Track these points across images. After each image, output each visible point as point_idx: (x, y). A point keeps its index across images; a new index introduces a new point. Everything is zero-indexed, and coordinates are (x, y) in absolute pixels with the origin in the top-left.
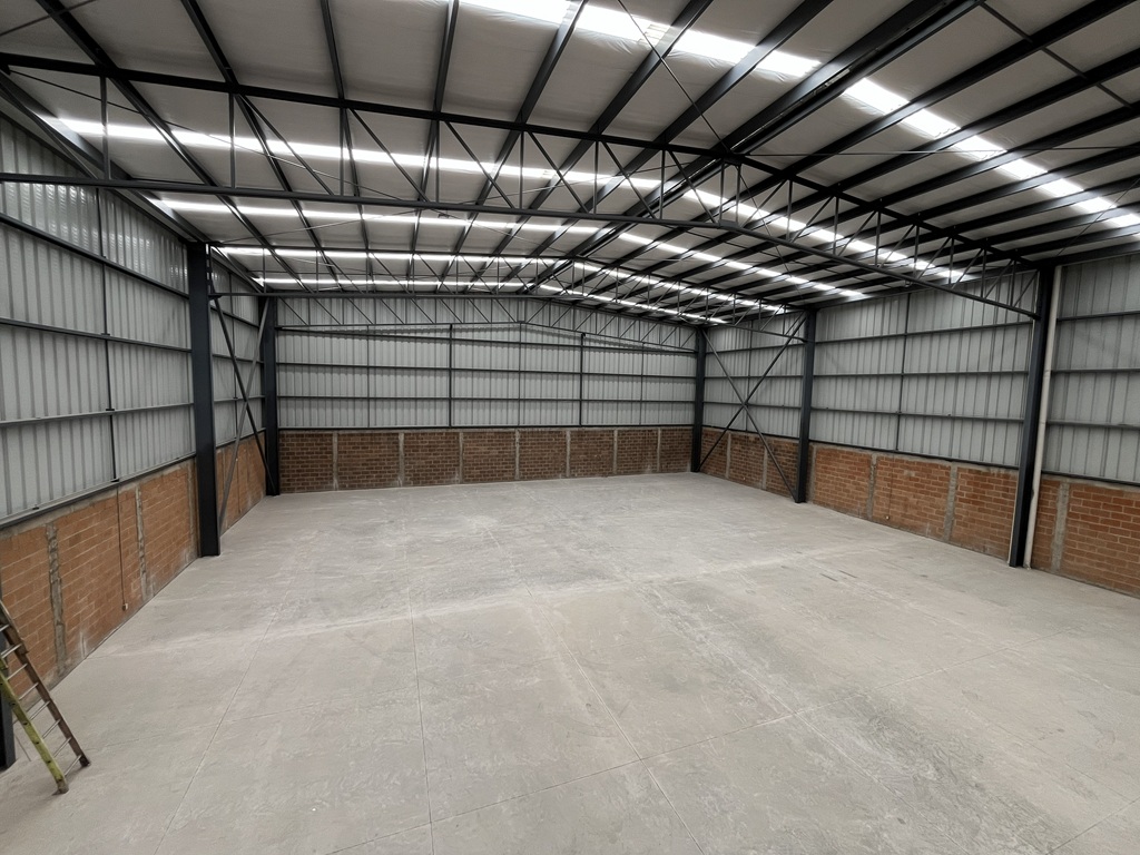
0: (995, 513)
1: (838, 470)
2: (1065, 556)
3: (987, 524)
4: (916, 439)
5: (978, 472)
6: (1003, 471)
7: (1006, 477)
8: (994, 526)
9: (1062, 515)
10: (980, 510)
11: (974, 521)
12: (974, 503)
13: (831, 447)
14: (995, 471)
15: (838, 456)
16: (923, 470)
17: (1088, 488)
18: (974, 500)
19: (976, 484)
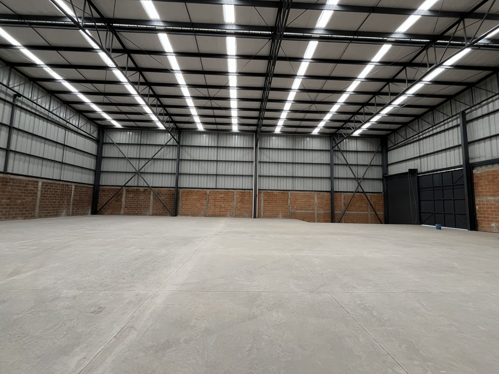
0: (247, 204)
1: (193, 199)
2: (264, 212)
3: (245, 208)
4: (223, 183)
5: (242, 192)
6: (248, 191)
7: (249, 192)
8: (247, 208)
9: (262, 201)
10: (243, 204)
11: (242, 208)
12: (242, 202)
13: (189, 189)
14: (246, 191)
15: (192, 193)
16: (226, 194)
17: (267, 192)
18: (241, 201)
19: (242, 196)
